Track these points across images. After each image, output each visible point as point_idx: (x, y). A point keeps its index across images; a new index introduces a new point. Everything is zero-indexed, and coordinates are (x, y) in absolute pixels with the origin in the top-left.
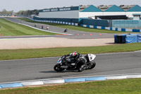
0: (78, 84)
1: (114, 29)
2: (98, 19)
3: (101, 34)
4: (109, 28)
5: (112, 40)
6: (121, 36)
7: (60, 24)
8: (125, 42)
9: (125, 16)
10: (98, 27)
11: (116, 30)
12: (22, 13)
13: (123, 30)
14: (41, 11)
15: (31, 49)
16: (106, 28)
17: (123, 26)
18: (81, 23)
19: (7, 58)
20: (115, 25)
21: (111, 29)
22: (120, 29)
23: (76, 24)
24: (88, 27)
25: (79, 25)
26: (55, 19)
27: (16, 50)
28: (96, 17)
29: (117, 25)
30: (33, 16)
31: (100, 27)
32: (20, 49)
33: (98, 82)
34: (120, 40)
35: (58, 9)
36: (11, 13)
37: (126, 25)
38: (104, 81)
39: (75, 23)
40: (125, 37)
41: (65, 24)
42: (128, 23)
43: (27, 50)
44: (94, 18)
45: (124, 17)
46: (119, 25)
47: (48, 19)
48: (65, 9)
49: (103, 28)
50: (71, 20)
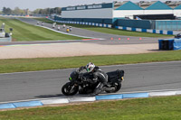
0: (114, 103)
1: (158, 31)
2: (137, 19)
3: (141, 38)
4: (151, 31)
5: (156, 46)
6: (168, 41)
7: (88, 26)
8: (172, 49)
9: (172, 15)
10: (137, 30)
11: (161, 32)
12: (40, 12)
13: (170, 33)
14: (64, 9)
15: (52, 58)
16: (148, 31)
17: (170, 27)
18: (116, 24)
19: (21, 70)
20: (160, 27)
21: (154, 32)
22: (165, 32)
23: (110, 26)
24: (125, 30)
25: (113, 27)
26: (83, 20)
27: (33, 59)
28: (135, 16)
29: (162, 27)
30: (53, 15)
31: (140, 30)
32: (38, 58)
33: (139, 100)
34: (166, 46)
35: (86, 7)
36: (26, 12)
37: (174, 27)
38: (146, 99)
39: (107, 24)
40: (172, 41)
41: (95, 26)
42: (177, 23)
43: (47, 59)
44: (132, 18)
45: (171, 17)
46: (164, 27)
47: (73, 20)
48: (94, 6)
49: (144, 31)
50: (103, 21)
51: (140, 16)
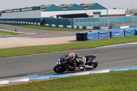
0: (43, 82)
1: (75, 27)
2: (60, 18)
3: (63, 32)
4: (70, 27)
5: (74, 38)
6: (83, 34)
7: (23, 24)
8: (86, 39)
10: (60, 26)
11: (78, 27)
13: (84, 28)
14: (4, 12)
16: (68, 26)
17: (84, 23)
18: (43, 22)
20: (77, 23)
21: (73, 27)
22: (81, 27)
23: (39, 24)
24: (50, 26)
25: (41, 25)
26: (18, 20)
28: (58, 16)
29: (78, 23)
31: (62, 26)
33: (62, 79)
34: (82, 37)
35: (21, 10)
37: (87, 23)
38: (68, 78)
39: (37, 22)
40: (86, 34)
41: (28, 24)
42: (89, 20)
44: (55, 17)
45: (85, 15)
46: (80, 23)
47: (11, 20)
48: (27, 9)
49: (65, 27)
50: (34, 20)
51: (61, 16)
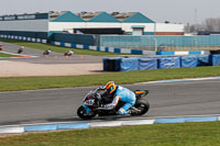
0: (46, 135)
1: (102, 49)
2: (78, 33)
3: (82, 56)
4: (94, 48)
5: (100, 66)
6: (114, 61)
7: (18, 41)
8: (119, 69)
9: (120, 29)
10: (78, 46)
11: (107, 50)
13: (117, 51)
16: (91, 47)
17: (117, 44)
18: (53, 38)
20: (105, 43)
21: (98, 49)
22: (111, 50)
23: (44, 41)
24: (62, 46)
25: (48, 42)
26: (11, 33)
28: (75, 30)
29: (107, 43)
31: (81, 46)
33: (77, 131)
34: (112, 66)
35: (16, 17)
37: (122, 43)
38: (86, 130)
39: (41, 39)
40: (119, 61)
41: (26, 41)
42: (125, 40)
44: (71, 32)
45: (119, 31)
46: (110, 43)
48: (26, 16)
49: (86, 48)
50: (36, 35)
51: (81, 30)
